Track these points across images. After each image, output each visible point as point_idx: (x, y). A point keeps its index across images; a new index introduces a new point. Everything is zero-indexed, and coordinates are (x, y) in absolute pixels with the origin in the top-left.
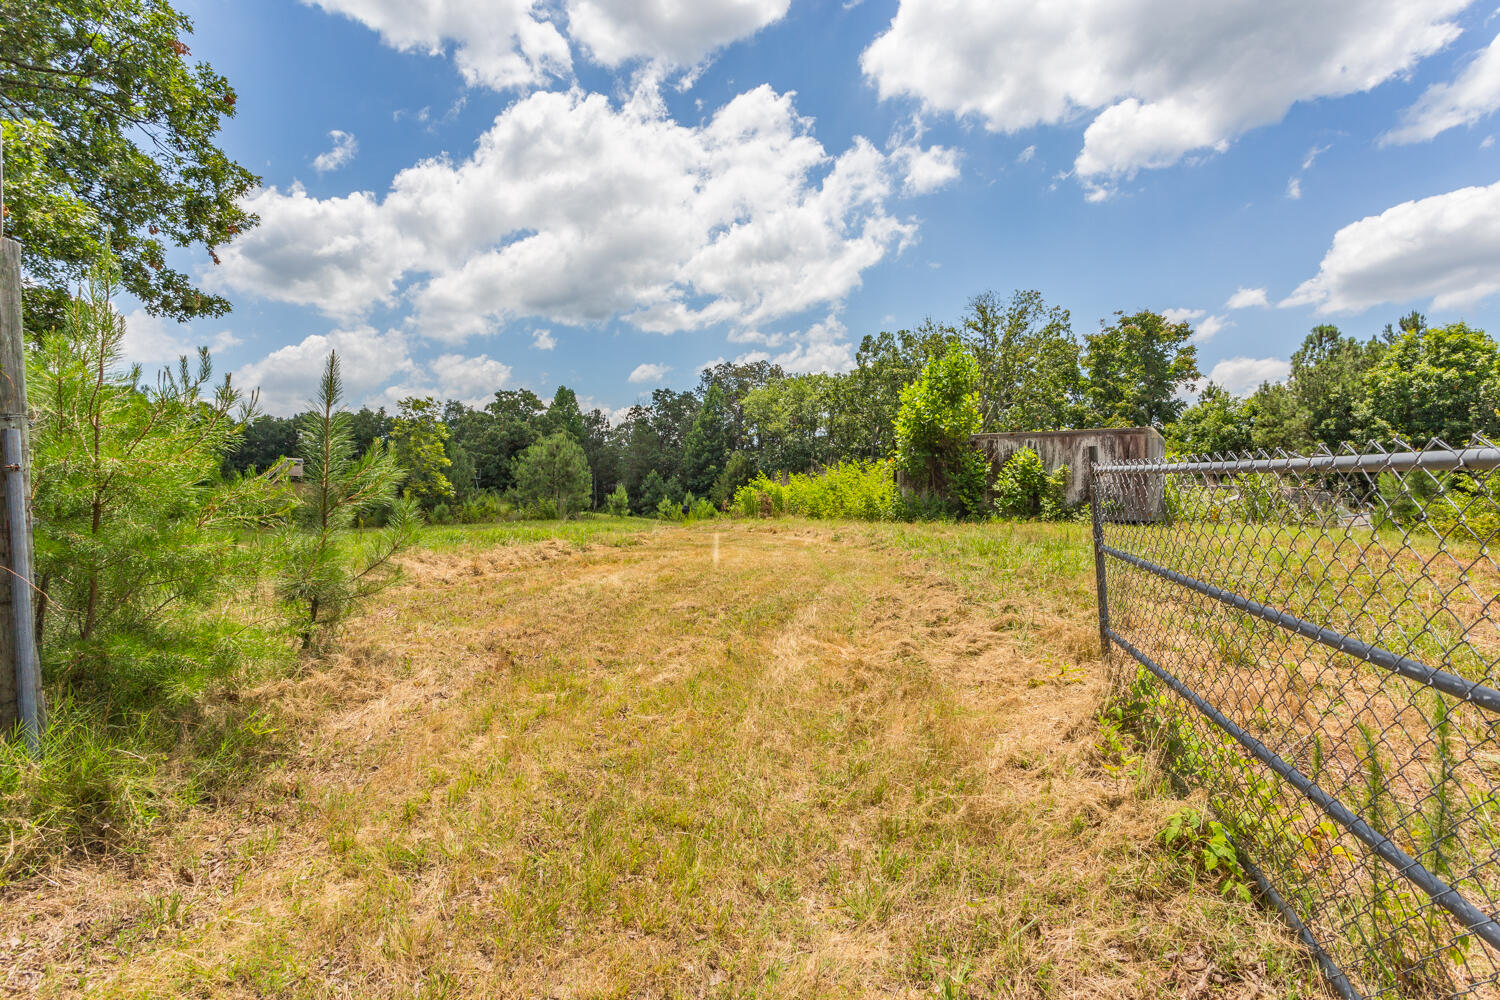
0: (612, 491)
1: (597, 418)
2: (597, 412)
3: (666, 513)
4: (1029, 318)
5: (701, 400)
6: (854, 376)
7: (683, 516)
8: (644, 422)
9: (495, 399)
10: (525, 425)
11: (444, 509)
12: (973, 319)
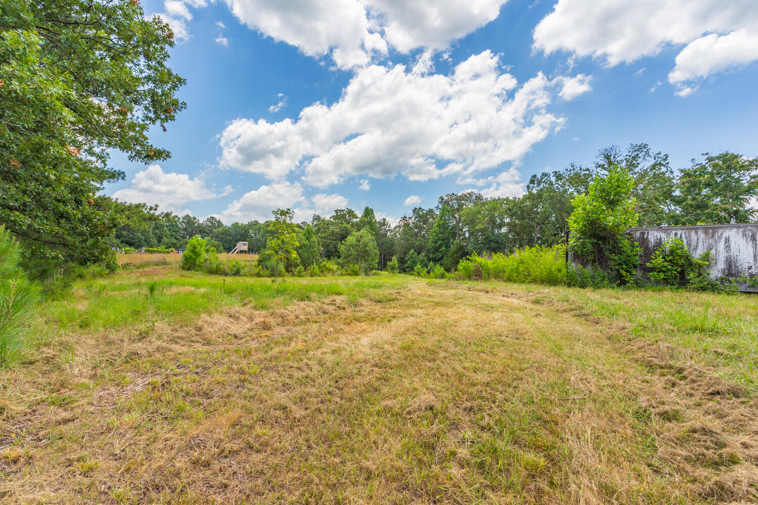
0: (390, 260)
1: (384, 223)
2: (384, 220)
3: (418, 272)
4: (640, 160)
5: (438, 213)
6: (526, 198)
7: (427, 275)
8: (408, 225)
9: (334, 214)
10: (348, 226)
11: (301, 269)
12: (602, 163)
